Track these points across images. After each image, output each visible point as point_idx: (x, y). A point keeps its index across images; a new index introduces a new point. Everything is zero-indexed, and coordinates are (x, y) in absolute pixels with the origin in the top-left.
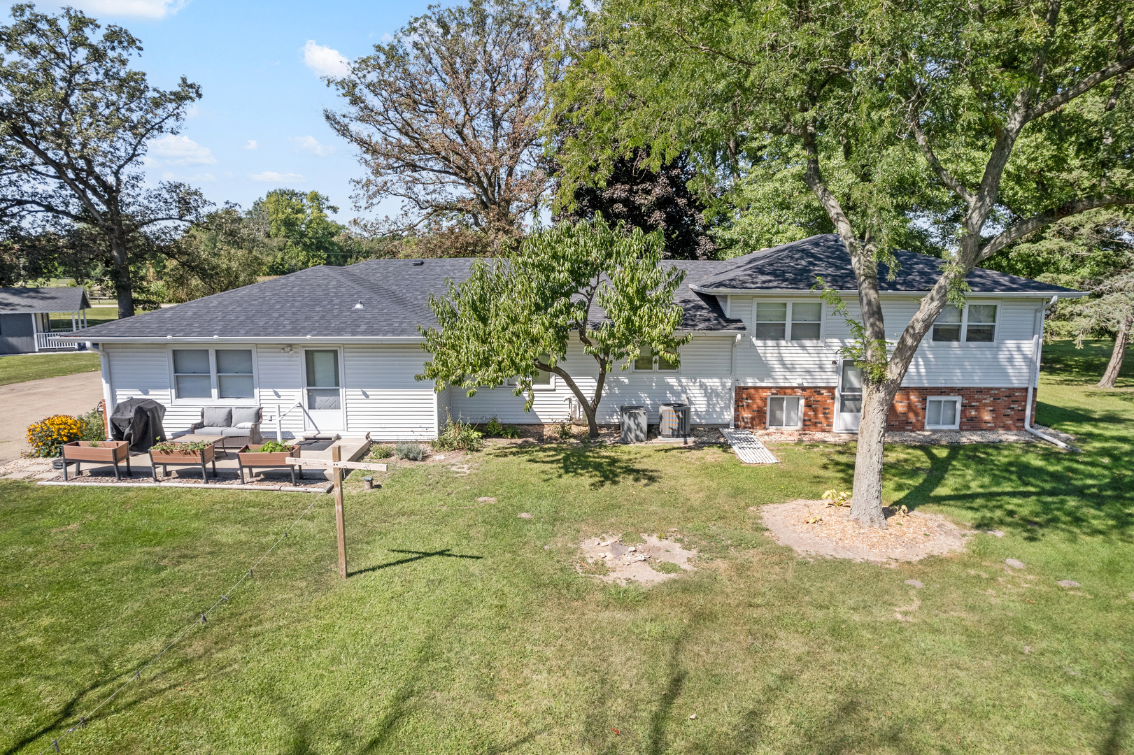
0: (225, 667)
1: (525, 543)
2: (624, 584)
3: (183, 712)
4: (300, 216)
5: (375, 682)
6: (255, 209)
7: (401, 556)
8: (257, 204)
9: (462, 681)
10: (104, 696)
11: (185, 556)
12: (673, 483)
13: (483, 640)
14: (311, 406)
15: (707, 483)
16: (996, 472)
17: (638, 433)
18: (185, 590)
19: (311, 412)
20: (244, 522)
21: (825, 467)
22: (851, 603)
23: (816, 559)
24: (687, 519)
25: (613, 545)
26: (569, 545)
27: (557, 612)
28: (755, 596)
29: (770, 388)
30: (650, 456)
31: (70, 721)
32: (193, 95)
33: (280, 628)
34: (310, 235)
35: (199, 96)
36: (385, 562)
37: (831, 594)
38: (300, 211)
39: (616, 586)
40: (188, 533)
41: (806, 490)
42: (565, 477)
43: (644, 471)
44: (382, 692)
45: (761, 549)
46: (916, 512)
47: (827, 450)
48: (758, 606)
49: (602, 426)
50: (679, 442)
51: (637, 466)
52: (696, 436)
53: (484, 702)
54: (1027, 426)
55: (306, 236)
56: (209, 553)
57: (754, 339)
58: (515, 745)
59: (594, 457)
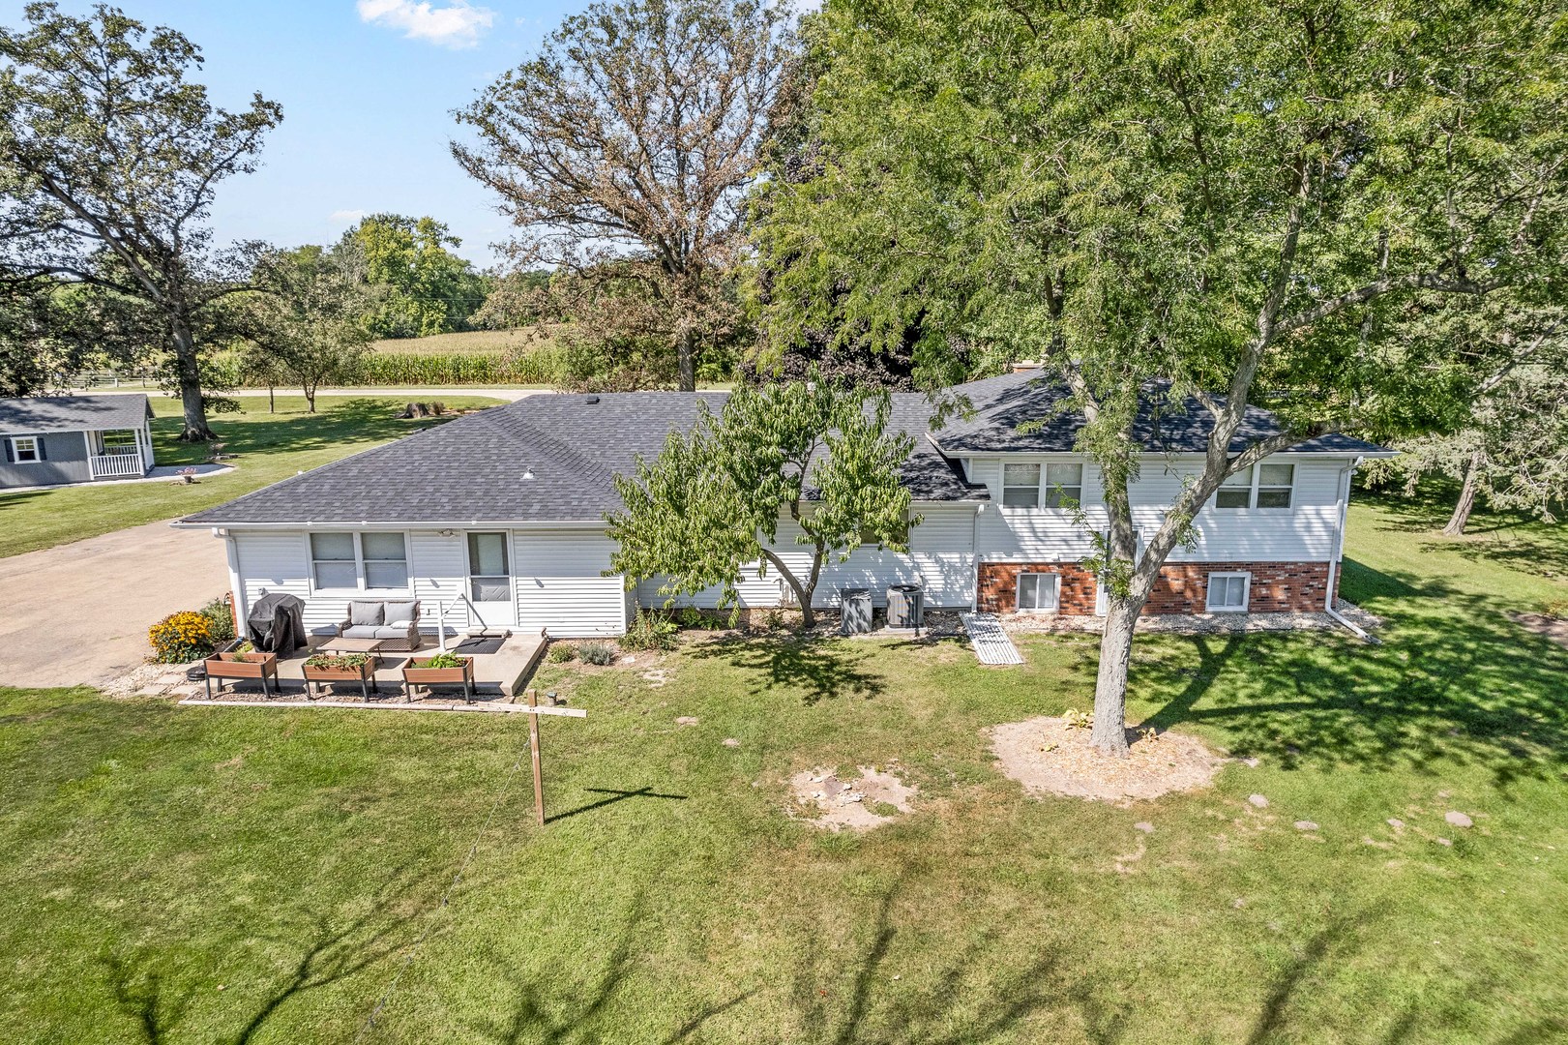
0: (438, 929)
1: (732, 779)
2: (836, 830)
3: (410, 976)
4: (408, 252)
5: (589, 944)
6: (346, 243)
7: (599, 797)
8: (348, 236)
9: (674, 941)
10: (330, 960)
11: (367, 799)
12: (898, 694)
13: (693, 897)
14: (476, 598)
15: (937, 694)
16: (1273, 676)
17: (861, 621)
18: (378, 841)
19: (476, 605)
20: (421, 753)
21: (1075, 668)
22: (1073, 851)
23: (1044, 797)
24: (911, 746)
25: (827, 782)
26: (780, 781)
27: (766, 864)
28: (973, 843)
29: (1021, 564)
30: (873, 655)
31: (307, 983)
32: (272, 118)
33: (484, 885)
34: (423, 279)
35: (280, 118)
36: (583, 805)
37: (1053, 840)
38: (409, 245)
39: (829, 832)
40: (362, 770)
41: (1048, 704)
42: (775, 687)
43: (866, 677)
44: (598, 955)
45: (987, 785)
46: (1168, 734)
47: (1083, 644)
48: (976, 855)
49: (819, 610)
50: (908, 634)
51: (859, 671)
52: (930, 624)
53: (697, 964)
54: (1328, 608)
55: (417, 280)
56: (392, 795)
57: (1001, 507)
58: (728, 1006)
59: (809, 658)
